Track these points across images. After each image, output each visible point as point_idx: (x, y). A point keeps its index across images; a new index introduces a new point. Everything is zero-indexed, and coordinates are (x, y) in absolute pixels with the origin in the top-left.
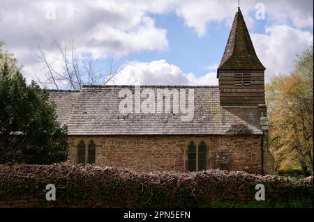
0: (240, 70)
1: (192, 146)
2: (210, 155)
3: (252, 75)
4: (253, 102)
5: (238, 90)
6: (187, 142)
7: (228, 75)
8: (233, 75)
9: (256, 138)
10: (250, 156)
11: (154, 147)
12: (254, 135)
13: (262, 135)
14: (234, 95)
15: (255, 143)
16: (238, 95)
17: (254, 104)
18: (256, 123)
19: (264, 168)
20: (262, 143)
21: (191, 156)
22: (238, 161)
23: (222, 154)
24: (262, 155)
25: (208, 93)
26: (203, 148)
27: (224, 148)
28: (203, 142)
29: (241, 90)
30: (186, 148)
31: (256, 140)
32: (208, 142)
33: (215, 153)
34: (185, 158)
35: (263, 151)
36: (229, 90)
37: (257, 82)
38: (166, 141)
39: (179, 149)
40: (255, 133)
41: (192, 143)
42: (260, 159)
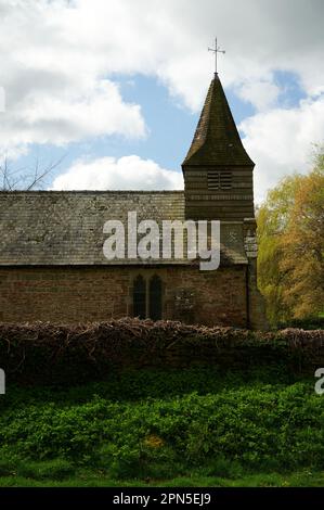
0: (216, 167)
1: (139, 282)
2: (166, 295)
3: (234, 173)
4: (238, 214)
5: (213, 197)
6: (132, 276)
7: (199, 173)
8: (205, 173)
9: (238, 270)
10: (229, 298)
11: (81, 284)
12: (234, 265)
13: (247, 266)
14: (206, 204)
15: (237, 278)
16: (214, 204)
17: (237, 218)
18: (238, 246)
19: (251, 316)
20: (247, 278)
21: (138, 298)
22: (210, 305)
23: (185, 294)
24: (248, 295)
25: (169, 201)
26: (156, 285)
27: (189, 285)
28: (156, 277)
29: (218, 197)
30: (130, 286)
31: (237, 274)
32: (164, 276)
33: (174, 293)
34: (129, 301)
35: (248, 290)
36: (199, 198)
37: (243, 185)
38: (101, 275)
39: (119, 287)
40: (236, 262)
41: (140, 277)
42: (245, 302)
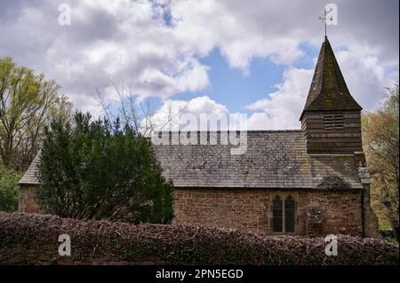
0: (331, 111)
1: (277, 201)
2: (298, 212)
3: (346, 116)
4: (349, 149)
5: (329, 135)
6: (272, 197)
7: (317, 117)
8: (322, 117)
9: (354, 193)
10: (347, 215)
11: (234, 202)
12: (352, 189)
13: (363, 190)
14: (324, 140)
15: (353, 200)
16: (330, 140)
17: (348, 152)
18: (353, 175)
19: (366, 230)
20: (362, 200)
21: (276, 212)
22: (333, 221)
23: (314, 211)
24: (363, 215)
25: (292, 138)
26: (291, 204)
27: (315, 204)
28: (290, 197)
29: (332, 135)
30: (271, 204)
31: (355, 196)
32: (296, 197)
33: (305, 210)
34: (270, 215)
35: (363, 209)
36: (317, 135)
37: (352, 125)
38: (248, 195)
39: (262, 204)
40: (353, 187)
41: (278, 197)
42: (360, 218)
